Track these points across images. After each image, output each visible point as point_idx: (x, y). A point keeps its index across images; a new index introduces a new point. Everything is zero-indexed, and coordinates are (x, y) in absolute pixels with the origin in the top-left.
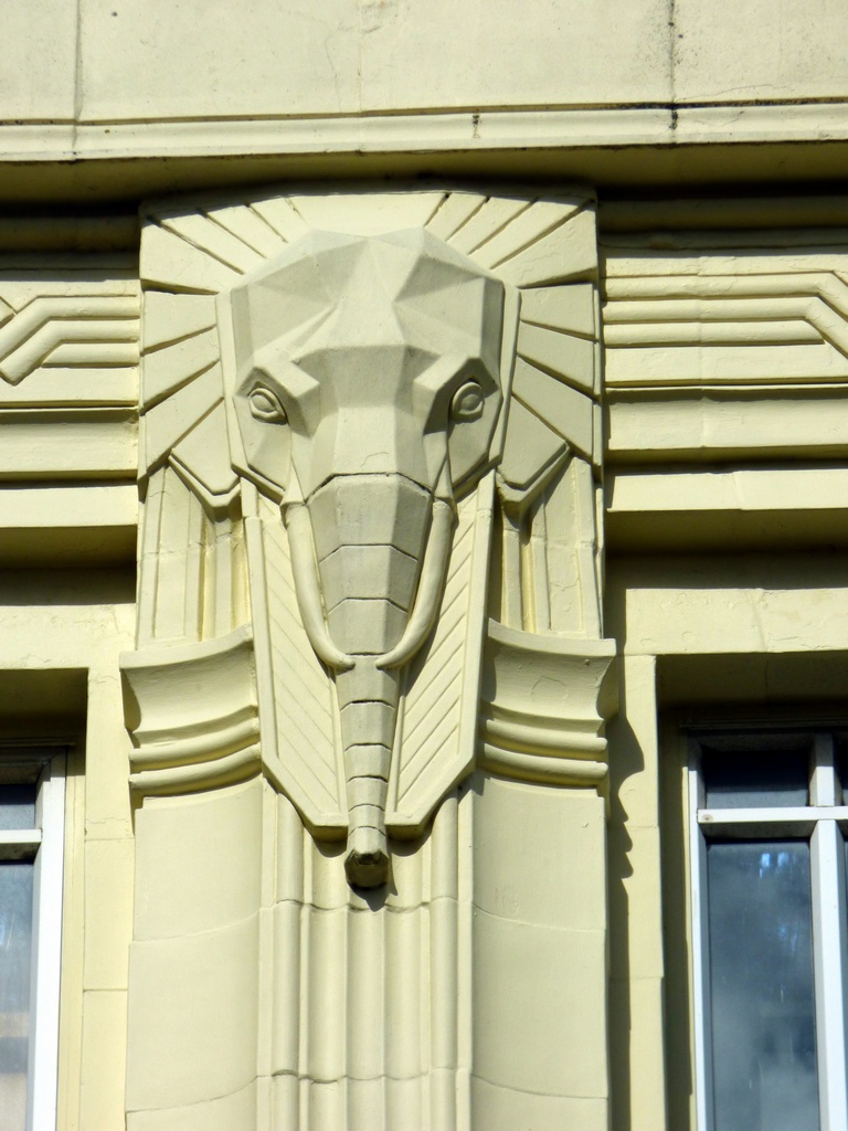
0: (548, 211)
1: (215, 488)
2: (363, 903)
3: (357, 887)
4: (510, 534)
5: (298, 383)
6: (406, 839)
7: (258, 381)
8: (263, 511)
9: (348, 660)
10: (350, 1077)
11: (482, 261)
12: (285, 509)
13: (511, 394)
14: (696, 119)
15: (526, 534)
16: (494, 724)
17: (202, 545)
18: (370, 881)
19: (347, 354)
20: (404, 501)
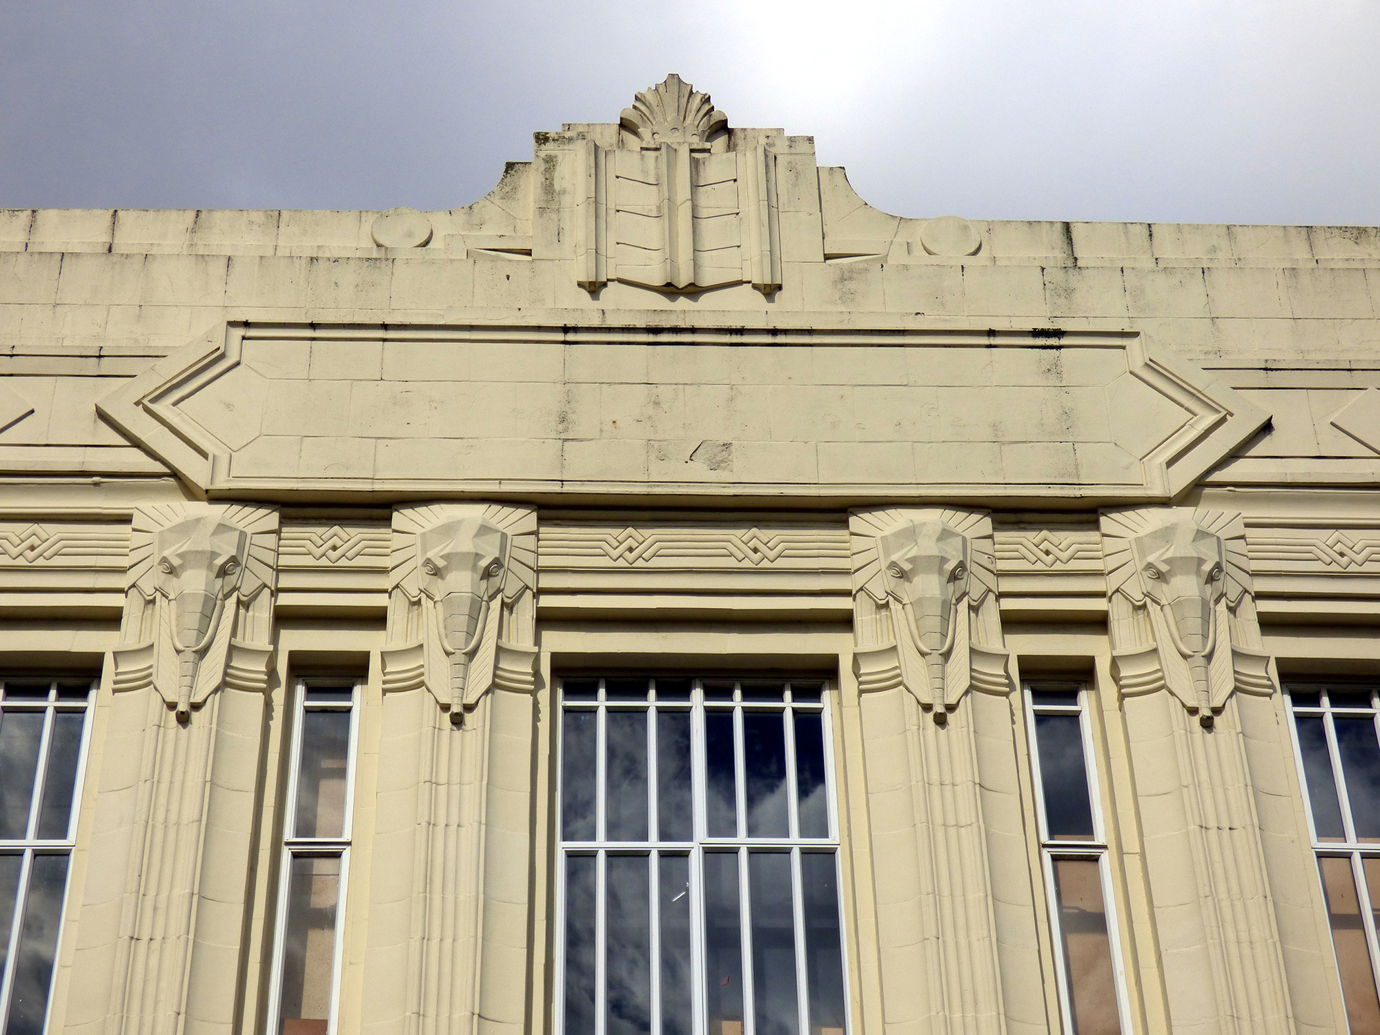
0: (521, 512)
1: (413, 595)
2: (455, 728)
3: (453, 723)
4: (506, 613)
5: (441, 563)
6: (469, 708)
7: (428, 562)
8: (428, 603)
9: (453, 651)
10: (449, 783)
11: (500, 527)
12: (435, 602)
13: (508, 569)
14: (569, 485)
15: (511, 612)
16: (499, 672)
17: (408, 613)
18: (457, 721)
19: (457, 554)
20: (473, 601)
